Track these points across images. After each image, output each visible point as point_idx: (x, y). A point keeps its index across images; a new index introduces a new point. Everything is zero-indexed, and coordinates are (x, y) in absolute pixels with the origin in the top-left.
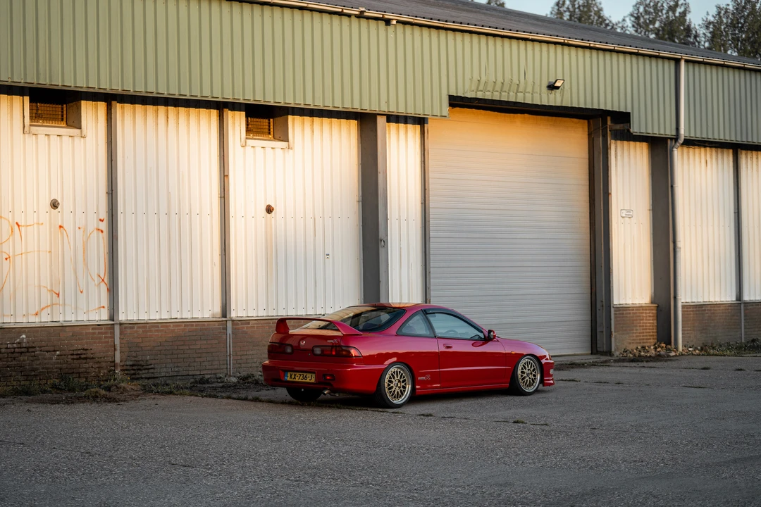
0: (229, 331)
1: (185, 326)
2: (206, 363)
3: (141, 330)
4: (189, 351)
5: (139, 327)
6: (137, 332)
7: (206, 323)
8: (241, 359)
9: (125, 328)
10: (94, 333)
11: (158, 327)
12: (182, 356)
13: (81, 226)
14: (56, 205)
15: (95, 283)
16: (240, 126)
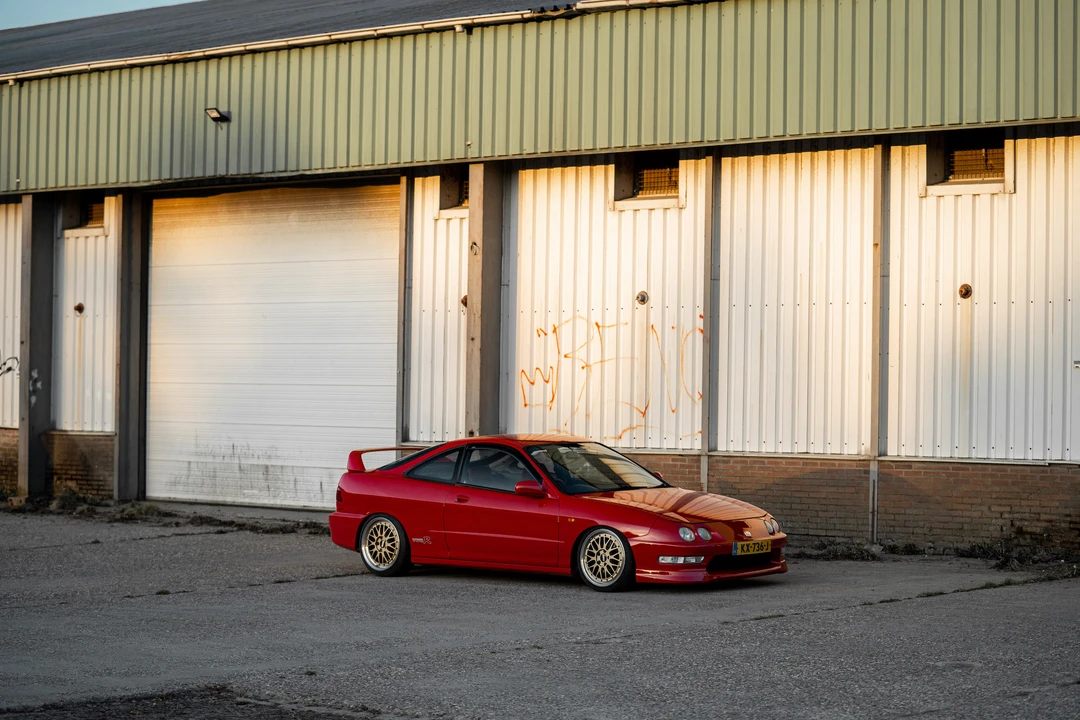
0: (873, 476)
1: (804, 464)
2: (835, 521)
3: (739, 466)
4: (809, 501)
5: (737, 462)
6: (733, 468)
7: (837, 463)
8: (894, 520)
9: (717, 461)
10: (675, 466)
11: (763, 463)
12: (799, 507)
13: (675, 326)
14: (643, 299)
15: (693, 400)
16: (917, 166)
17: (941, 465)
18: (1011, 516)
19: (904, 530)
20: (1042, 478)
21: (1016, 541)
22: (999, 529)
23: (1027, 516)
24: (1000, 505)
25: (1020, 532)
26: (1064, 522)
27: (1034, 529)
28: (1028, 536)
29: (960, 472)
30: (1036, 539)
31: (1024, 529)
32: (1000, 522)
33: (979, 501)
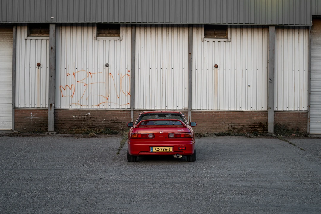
0: (190, 115)
10: (121, 113)
13: (119, 73)
14: (107, 66)
15: (125, 94)
16: (201, 33)
17: (211, 112)
18: (231, 125)
19: (199, 129)
20: (241, 115)
21: (232, 131)
22: (227, 128)
23: (236, 124)
24: (228, 122)
25: (234, 128)
26: (247, 126)
27: (238, 128)
28: (236, 130)
29: (216, 114)
30: (239, 130)
31: (235, 128)
32: (228, 126)
33: (222, 121)
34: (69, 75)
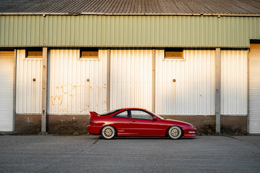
13: (98, 86)
14: (88, 80)
15: (103, 103)
16: (162, 54)
20: (194, 118)
26: (199, 127)
29: (175, 118)
34: (58, 88)
